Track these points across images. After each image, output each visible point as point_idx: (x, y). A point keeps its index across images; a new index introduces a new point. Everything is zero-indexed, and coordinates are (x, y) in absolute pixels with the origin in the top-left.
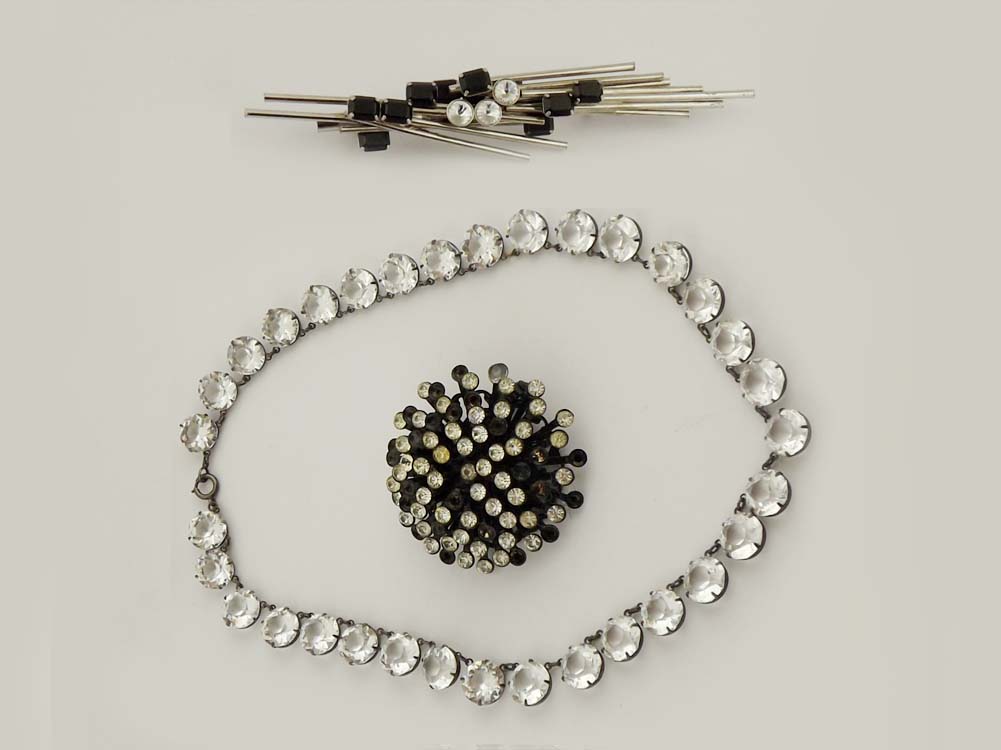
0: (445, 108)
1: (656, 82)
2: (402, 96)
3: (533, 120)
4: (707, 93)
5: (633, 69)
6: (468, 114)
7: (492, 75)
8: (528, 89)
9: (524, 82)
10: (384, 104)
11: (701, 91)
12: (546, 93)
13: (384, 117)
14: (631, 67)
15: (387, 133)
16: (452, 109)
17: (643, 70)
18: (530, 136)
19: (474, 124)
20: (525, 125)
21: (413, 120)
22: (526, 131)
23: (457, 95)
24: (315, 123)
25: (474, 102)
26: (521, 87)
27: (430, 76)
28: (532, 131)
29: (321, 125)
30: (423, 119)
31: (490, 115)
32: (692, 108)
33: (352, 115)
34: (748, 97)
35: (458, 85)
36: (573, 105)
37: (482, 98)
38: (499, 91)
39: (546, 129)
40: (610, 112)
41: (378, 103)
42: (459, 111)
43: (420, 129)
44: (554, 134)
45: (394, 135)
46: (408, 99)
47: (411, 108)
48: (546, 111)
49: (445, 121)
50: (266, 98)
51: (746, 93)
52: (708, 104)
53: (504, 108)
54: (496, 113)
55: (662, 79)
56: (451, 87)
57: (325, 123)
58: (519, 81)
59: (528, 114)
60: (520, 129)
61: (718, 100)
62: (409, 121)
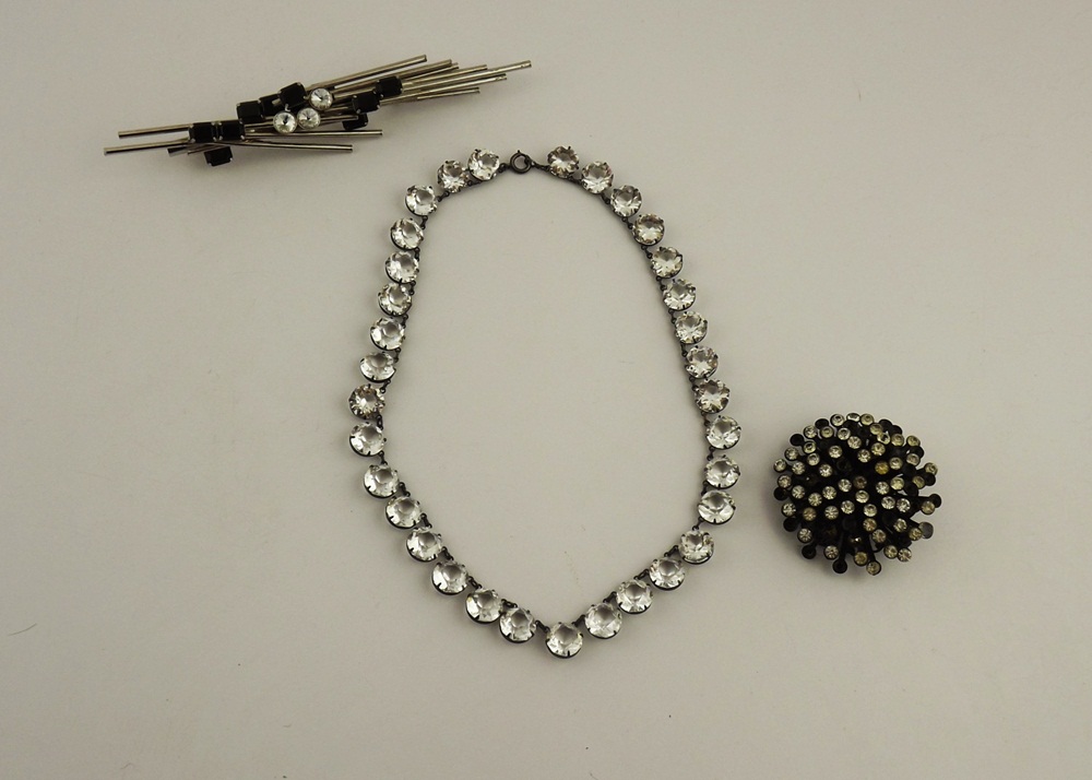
0: (273, 120)
1: (446, 68)
2: (234, 116)
3: (348, 117)
4: (489, 70)
5: (425, 60)
6: (291, 122)
7: (306, 86)
8: (339, 93)
9: (333, 88)
10: (219, 126)
11: (486, 69)
12: (354, 94)
13: (221, 138)
14: (423, 59)
15: (229, 148)
16: (278, 121)
17: (432, 60)
18: (350, 130)
19: (300, 130)
20: (343, 122)
21: (245, 134)
22: (344, 127)
23: (280, 109)
24: (166, 150)
25: (295, 112)
26: (332, 93)
27: (254, 95)
28: (350, 126)
29: (170, 151)
30: (256, 132)
31: (310, 120)
32: (480, 85)
33: (192, 137)
34: (526, 68)
35: (280, 100)
37: (302, 107)
38: (315, 98)
39: (363, 121)
40: (411, 100)
41: (214, 127)
42: (286, 122)
43: (255, 141)
44: (369, 126)
45: (234, 149)
46: (239, 118)
47: (242, 125)
49: (273, 130)
50: (121, 136)
51: (523, 65)
52: (494, 79)
53: (322, 112)
54: (316, 118)
55: (450, 65)
56: (274, 102)
57: (173, 149)
58: (330, 88)
59: (344, 112)
60: (340, 125)
61: (503, 74)
62: (242, 137)
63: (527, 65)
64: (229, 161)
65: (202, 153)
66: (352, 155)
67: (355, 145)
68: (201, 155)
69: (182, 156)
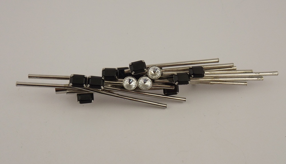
0: (122, 81)
1: (230, 68)
2: (100, 75)
3: (168, 87)
4: (254, 73)
5: (218, 62)
6: (134, 84)
7: (147, 64)
8: (166, 71)
9: (163, 68)
10: (89, 79)
11: (252, 72)
12: (175, 73)
13: (89, 86)
14: (217, 60)
15: (92, 94)
16: (126, 82)
17: (223, 62)
18: (167, 95)
19: (137, 89)
20: (164, 90)
21: (105, 87)
22: (164, 93)
23: (129, 74)
24: (54, 89)
25: (137, 78)
26: (161, 70)
27: (116, 65)
28: (168, 93)
29: (57, 90)
30: (111, 87)
31: (145, 84)
32: (247, 80)
33: (71, 84)
34: (275, 75)
35: (129, 69)
36: (190, 79)
37: (142, 76)
38: (151, 71)
39: (175, 91)
40: (207, 83)
41: (86, 78)
43: (109, 92)
44: (179, 94)
45: (96, 95)
46: (102, 77)
47: (104, 81)
48: (175, 82)
49: (122, 87)
50: (29, 77)
51: (274, 73)
52: (256, 78)
53: (153, 81)
54: (149, 83)
55: (233, 66)
56: (126, 70)
57: (59, 89)
58: (161, 67)
59: (166, 84)
60: (162, 92)
61: (261, 77)
62: (102, 87)
63: (275, 74)
64: (91, 102)
65: (76, 95)
66: (166, 110)
67: (169, 105)
68: (75, 95)
69: (63, 95)
